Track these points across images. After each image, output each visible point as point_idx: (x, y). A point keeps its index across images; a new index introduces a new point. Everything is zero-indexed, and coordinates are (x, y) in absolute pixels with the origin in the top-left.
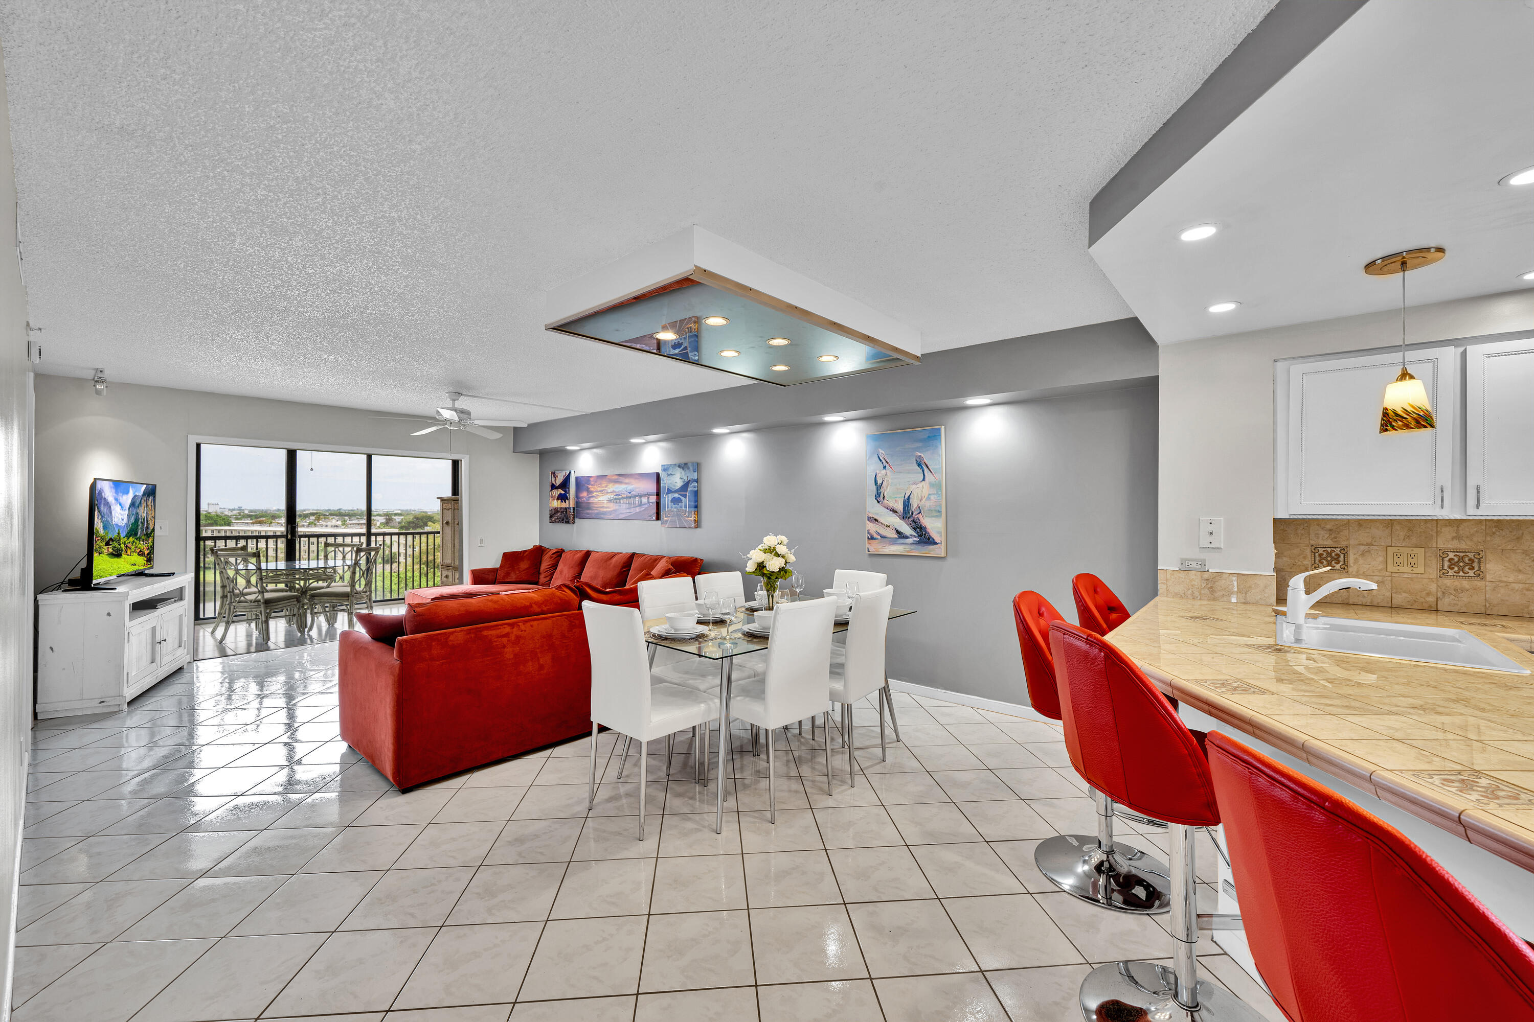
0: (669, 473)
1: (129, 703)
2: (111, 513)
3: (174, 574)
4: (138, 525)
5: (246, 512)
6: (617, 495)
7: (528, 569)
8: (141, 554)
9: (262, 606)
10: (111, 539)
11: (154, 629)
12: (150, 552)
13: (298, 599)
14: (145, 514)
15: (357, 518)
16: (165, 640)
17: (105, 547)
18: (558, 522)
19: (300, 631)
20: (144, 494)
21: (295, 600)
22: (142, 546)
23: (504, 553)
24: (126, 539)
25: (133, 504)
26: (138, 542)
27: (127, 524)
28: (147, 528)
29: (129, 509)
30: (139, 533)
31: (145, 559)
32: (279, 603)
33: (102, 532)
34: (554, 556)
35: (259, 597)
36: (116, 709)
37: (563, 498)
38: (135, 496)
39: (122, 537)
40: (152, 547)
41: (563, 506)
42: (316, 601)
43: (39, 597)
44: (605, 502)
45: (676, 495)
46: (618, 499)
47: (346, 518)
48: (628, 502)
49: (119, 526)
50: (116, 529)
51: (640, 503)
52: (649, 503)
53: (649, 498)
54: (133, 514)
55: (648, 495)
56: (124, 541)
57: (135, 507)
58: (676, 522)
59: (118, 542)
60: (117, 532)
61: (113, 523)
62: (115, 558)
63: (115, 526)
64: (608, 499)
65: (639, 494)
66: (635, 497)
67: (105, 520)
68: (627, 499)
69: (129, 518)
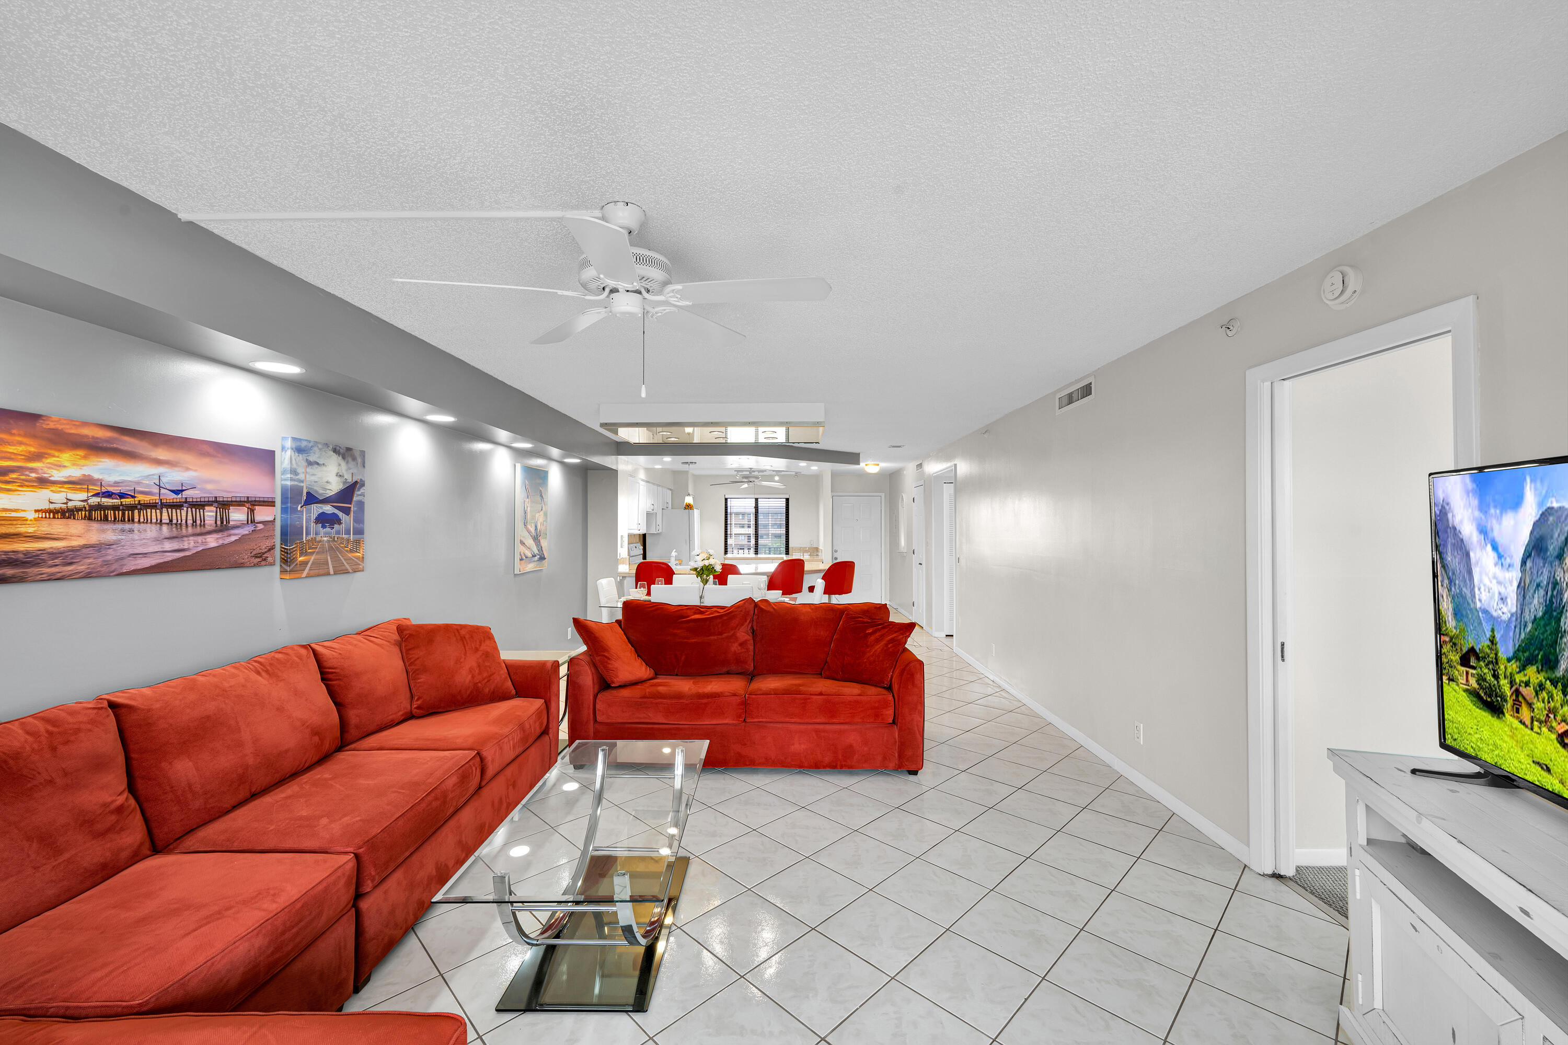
0: (312, 459)
2: (1470, 572)
4: (1558, 631)
6: (109, 495)
10: (1474, 651)
24: (1515, 665)
25: (1537, 546)
29: (1524, 563)
33: (1451, 623)
38: (1546, 514)
39: (1502, 656)
44: (31, 515)
45: (328, 509)
46: (115, 508)
48: (171, 521)
49: (1492, 616)
50: (1484, 624)
51: (222, 522)
52: (253, 521)
53: (252, 511)
54: (1538, 585)
55: (248, 502)
56: (1509, 670)
57: (1545, 559)
58: (327, 564)
59: (1491, 666)
60: (1488, 634)
61: (1475, 603)
62: (1485, 711)
63: (1480, 614)
64: (46, 506)
65: (216, 497)
66: (199, 505)
67: (1458, 591)
68: (164, 510)
69: (1524, 597)
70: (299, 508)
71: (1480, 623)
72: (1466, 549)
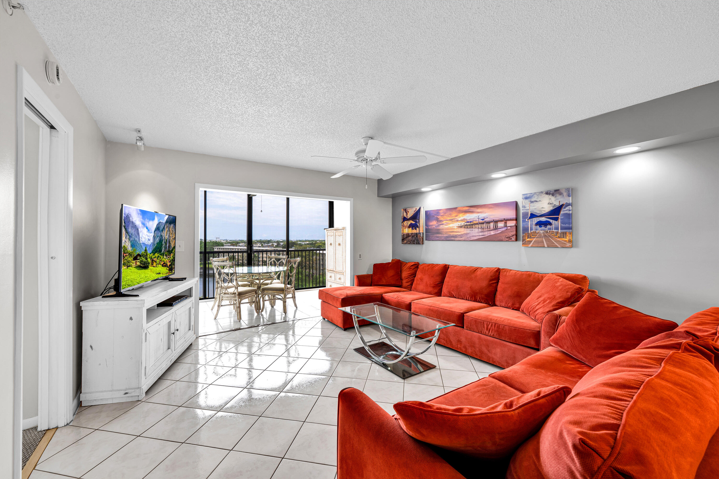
0: (533, 200)
1: (147, 393)
2: (138, 234)
3: (185, 279)
4: (162, 245)
5: (229, 241)
6: (468, 222)
7: (393, 276)
8: (164, 265)
9: (237, 297)
10: (139, 255)
11: (169, 323)
12: (172, 264)
13: (256, 292)
14: (167, 237)
15: (267, 243)
16: (178, 330)
17: (133, 261)
18: (410, 244)
19: (257, 312)
20: (167, 222)
21: (254, 292)
22: (166, 259)
23: (374, 264)
24: (152, 254)
25: (157, 229)
26: (162, 257)
27: (153, 243)
28: (169, 246)
29: (155, 232)
30: (163, 251)
31: (168, 269)
32: (246, 295)
33: (130, 249)
34: (413, 267)
35: (235, 291)
36: (136, 399)
37: (414, 226)
38: (159, 223)
39: (148, 253)
40: (174, 260)
41: (414, 232)
42: (265, 293)
43: (82, 304)
44: (456, 228)
45: (543, 219)
46: (469, 225)
47: (263, 243)
48: (481, 227)
49: (146, 244)
50: (143, 247)
51: (495, 227)
52: (506, 226)
53: (506, 223)
54: (158, 236)
55: (504, 220)
56: (150, 256)
57: (159, 231)
58: (543, 242)
59: (145, 257)
60: (144, 249)
61: (140, 242)
62: (142, 269)
63: (142, 244)
64: (458, 226)
65: (494, 220)
66: (489, 223)
67: (133, 239)
68: (480, 225)
69: (155, 239)
70: (527, 220)
71: (142, 247)
72: (137, 228)
